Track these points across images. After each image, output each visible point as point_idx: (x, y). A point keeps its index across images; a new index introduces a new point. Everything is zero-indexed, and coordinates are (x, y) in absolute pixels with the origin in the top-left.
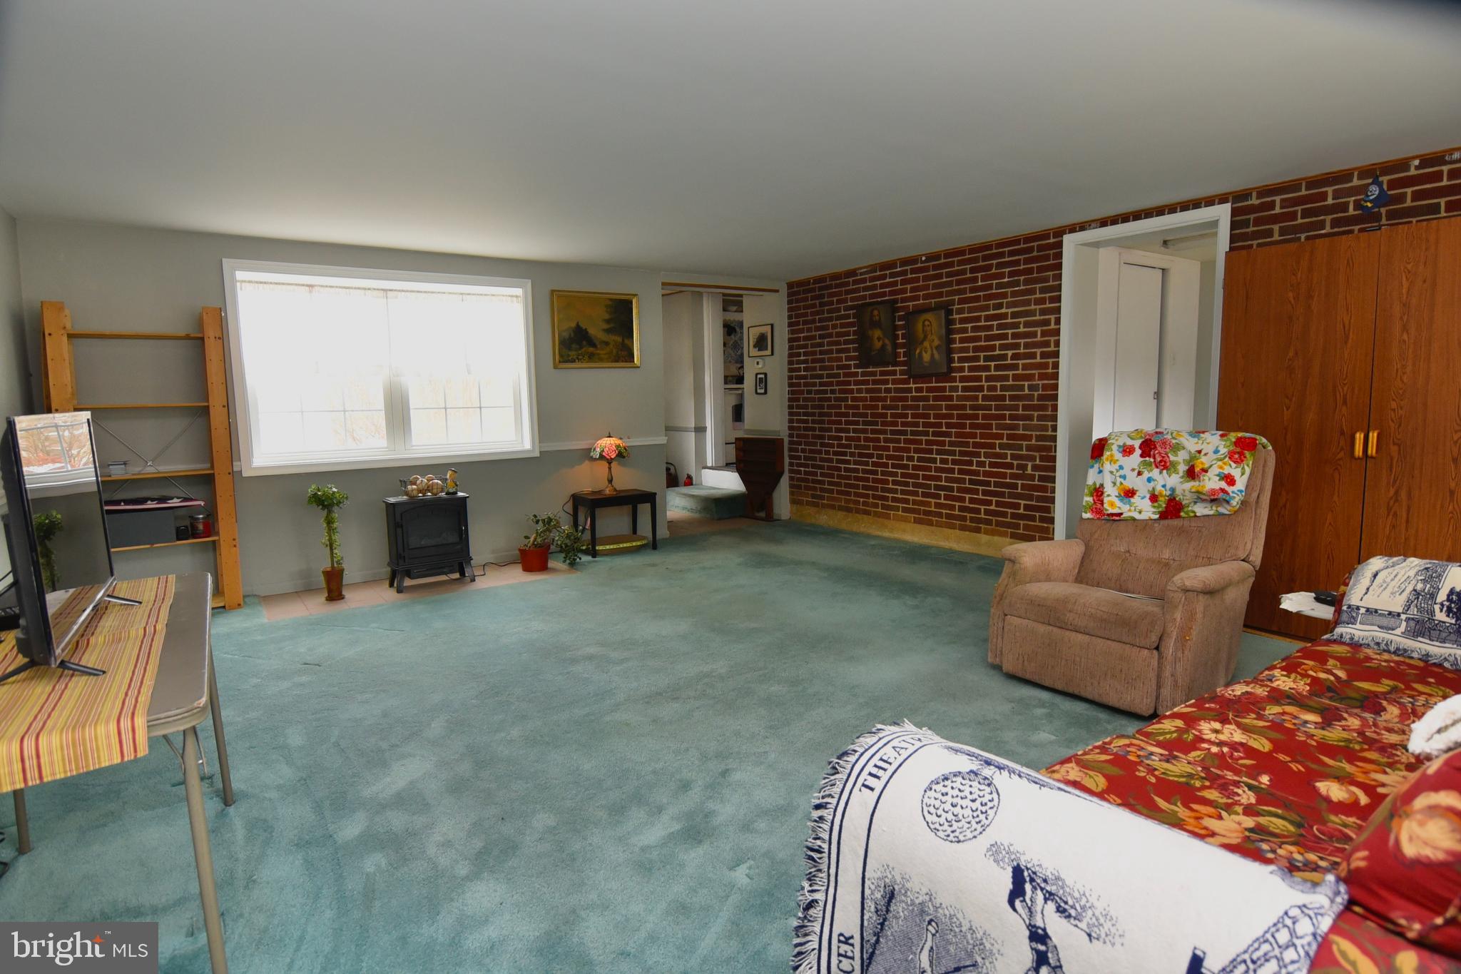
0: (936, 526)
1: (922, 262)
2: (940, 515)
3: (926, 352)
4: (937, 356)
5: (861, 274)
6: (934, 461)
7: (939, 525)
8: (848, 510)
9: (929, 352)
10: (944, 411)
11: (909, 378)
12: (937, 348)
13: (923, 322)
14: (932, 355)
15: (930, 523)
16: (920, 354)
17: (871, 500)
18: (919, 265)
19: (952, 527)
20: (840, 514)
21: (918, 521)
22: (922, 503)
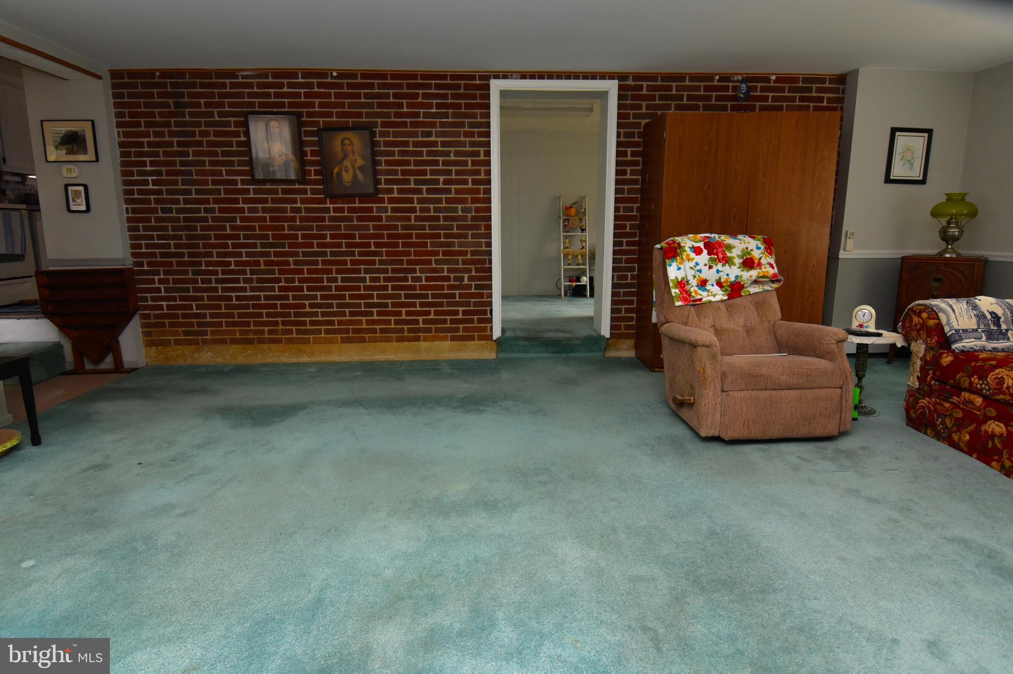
0: (369, 342)
1: (332, 77)
2: (374, 331)
3: (347, 172)
4: (360, 176)
5: (244, 77)
6: (363, 280)
7: (375, 340)
8: (249, 342)
9: (351, 172)
10: (372, 231)
11: (326, 198)
12: (360, 168)
13: (343, 140)
14: (355, 176)
15: (362, 340)
16: (339, 174)
17: (281, 327)
18: (329, 80)
19: (389, 340)
20: (234, 348)
21: (344, 341)
22: (351, 322)
